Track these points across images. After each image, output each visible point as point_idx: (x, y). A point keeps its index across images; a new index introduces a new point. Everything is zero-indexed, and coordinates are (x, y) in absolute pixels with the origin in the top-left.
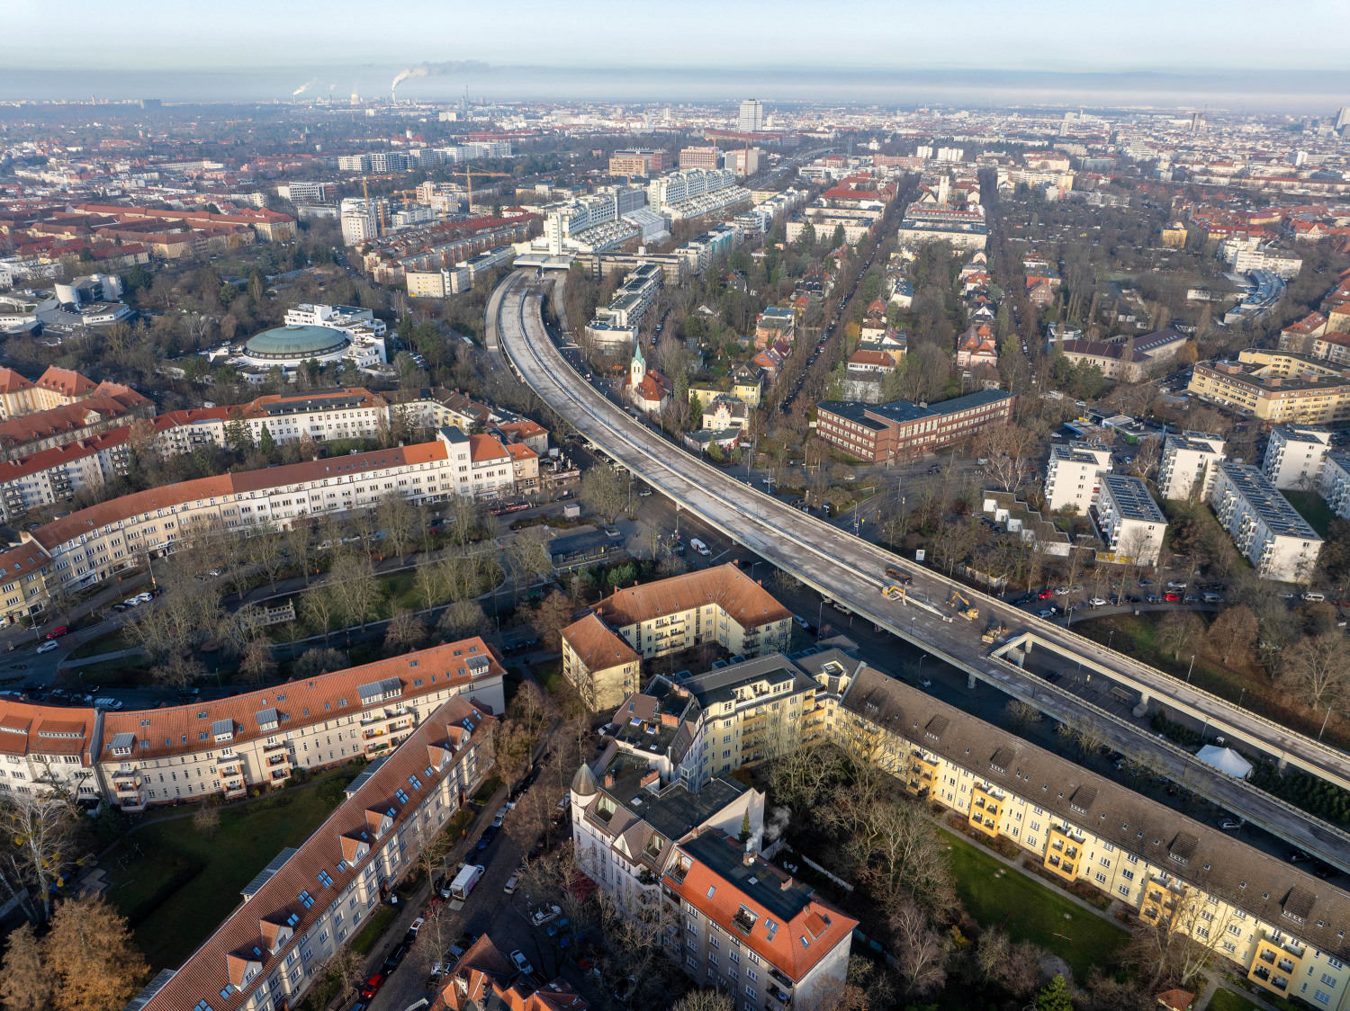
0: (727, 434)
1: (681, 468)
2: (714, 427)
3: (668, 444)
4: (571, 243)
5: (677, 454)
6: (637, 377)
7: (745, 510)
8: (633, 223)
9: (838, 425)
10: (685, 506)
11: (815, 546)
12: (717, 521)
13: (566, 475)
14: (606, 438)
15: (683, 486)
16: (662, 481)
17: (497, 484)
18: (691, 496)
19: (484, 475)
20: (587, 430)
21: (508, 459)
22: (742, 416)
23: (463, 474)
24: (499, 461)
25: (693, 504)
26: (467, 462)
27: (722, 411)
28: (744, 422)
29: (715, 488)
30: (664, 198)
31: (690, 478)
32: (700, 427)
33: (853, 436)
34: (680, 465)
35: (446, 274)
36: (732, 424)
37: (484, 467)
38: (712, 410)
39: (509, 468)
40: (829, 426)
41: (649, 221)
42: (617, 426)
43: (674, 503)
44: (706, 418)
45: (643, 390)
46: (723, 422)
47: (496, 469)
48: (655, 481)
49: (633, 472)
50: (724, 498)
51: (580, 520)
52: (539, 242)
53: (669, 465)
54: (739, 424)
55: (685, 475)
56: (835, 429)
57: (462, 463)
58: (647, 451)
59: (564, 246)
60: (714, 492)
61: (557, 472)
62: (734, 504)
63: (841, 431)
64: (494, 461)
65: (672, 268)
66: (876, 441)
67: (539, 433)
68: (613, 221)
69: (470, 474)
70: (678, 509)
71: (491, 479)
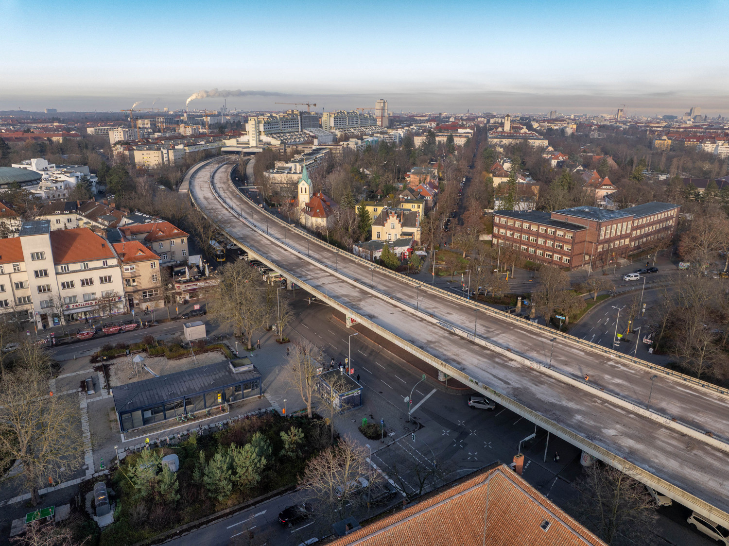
0: (399, 243)
1: (351, 273)
2: (384, 237)
3: (335, 249)
4: (265, 138)
5: (344, 259)
6: (304, 198)
7: (452, 324)
8: (311, 134)
9: (521, 231)
10: (359, 320)
11: (594, 383)
12: (413, 342)
13: (201, 284)
14: (262, 245)
15: (355, 294)
16: (327, 287)
17: (98, 295)
18: (367, 306)
19: (77, 284)
20: (243, 239)
21: (113, 262)
22: (414, 226)
23: (43, 281)
24: (99, 263)
25: (371, 317)
26: (48, 263)
27: (393, 220)
28: (416, 232)
29: (399, 295)
30: (332, 124)
31: (364, 284)
32: (369, 237)
33: (541, 241)
34: (351, 269)
35: (165, 151)
36: (404, 234)
37: (76, 273)
38: (381, 220)
39: (116, 273)
40: (509, 233)
41: (322, 134)
42: (278, 236)
43: (343, 317)
44: (375, 229)
45: (310, 209)
46: (393, 232)
47: (96, 275)
48: (317, 287)
49: (290, 279)
50: (416, 308)
51: (202, 346)
52: (243, 139)
53: (336, 270)
54: (411, 234)
55: (356, 280)
56: (516, 235)
57: (40, 265)
58: (309, 256)
59: (260, 141)
60: (399, 300)
61: (190, 281)
62: (432, 315)
63: (524, 237)
64: (92, 264)
65: (338, 150)
66: (573, 242)
67: (176, 236)
68: (298, 132)
69: (52, 281)
70: (349, 324)
71: (88, 289)
